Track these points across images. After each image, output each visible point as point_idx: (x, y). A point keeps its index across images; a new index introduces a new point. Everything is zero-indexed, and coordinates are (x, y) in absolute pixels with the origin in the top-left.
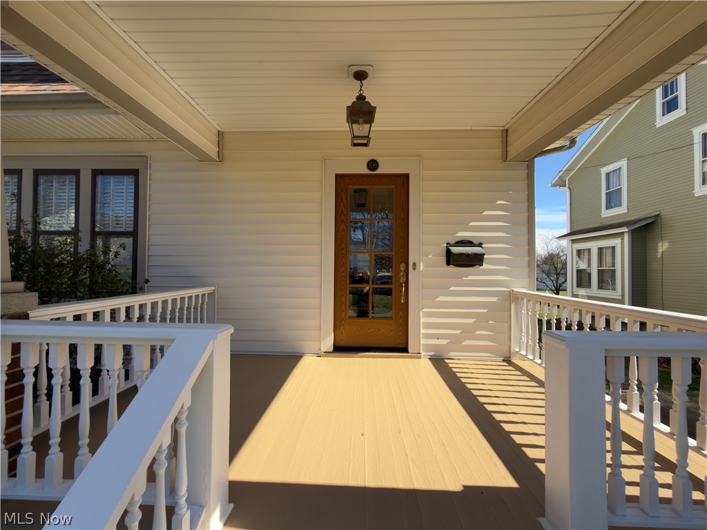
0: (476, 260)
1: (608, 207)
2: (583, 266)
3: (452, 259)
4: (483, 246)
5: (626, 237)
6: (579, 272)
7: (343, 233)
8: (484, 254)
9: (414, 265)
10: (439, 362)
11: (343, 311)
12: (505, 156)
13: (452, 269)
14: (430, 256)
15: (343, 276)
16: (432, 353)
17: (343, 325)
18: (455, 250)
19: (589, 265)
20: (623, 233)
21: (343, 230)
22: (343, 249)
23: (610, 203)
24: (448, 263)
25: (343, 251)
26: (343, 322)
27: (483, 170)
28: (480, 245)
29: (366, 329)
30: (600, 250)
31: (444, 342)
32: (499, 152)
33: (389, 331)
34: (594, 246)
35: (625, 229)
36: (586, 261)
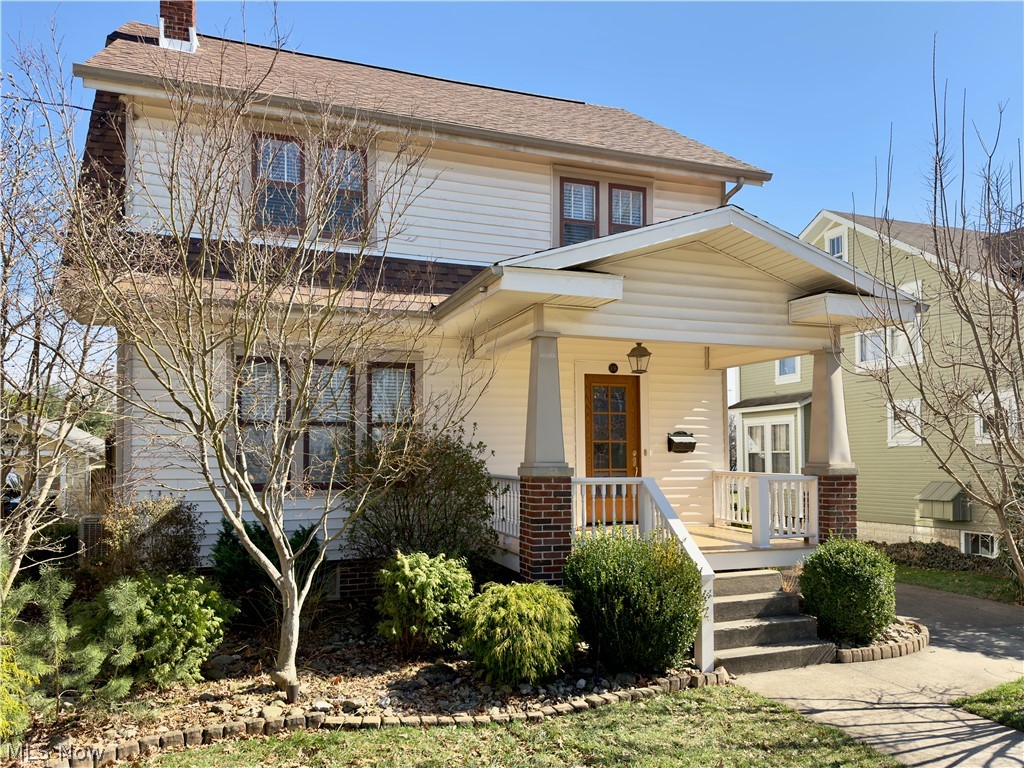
0: (690, 447)
1: (782, 372)
2: (756, 449)
3: (672, 446)
4: (695, 436)
5: (799, 413)
6: (752, 456)
7: (588, 424)
8: (695, 443)
9: (645, 451)
12: (707, 365)
13: (673, 454)
14: (657, 444)
15: (589, 462)
18: (677, 439)
19: (763, 449)
20: (796, 409)
21: (588, 422)
22: (588, 438)
23: (784, 367)
24: (670, 450)
25: (588, 440)
28: (691, 435)
30: (774, 426)
32: (702, 361)
34: (767, 422)
35: (796, 405)
36: (759, 441)
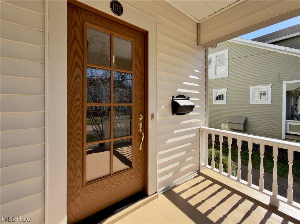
4: (190, 99)
7: (78, 80)
8: (194, 106)
9: (153, 116)
10: (169, 193)
11: (79, 177)
13: (175, 117)
14: (163, 107)
15: (79, 134)
16: (163, 188)
17: (79, 195)
18: (179, 102)
21: (78, 76)
22: (78, 100)
24: (173, 113)
25: (78, 103)
26: (79, 191)
27: (189, 46)
28: (188, 99)
29: (108, 188)
31: (170, 175)
33: (130, 180)
